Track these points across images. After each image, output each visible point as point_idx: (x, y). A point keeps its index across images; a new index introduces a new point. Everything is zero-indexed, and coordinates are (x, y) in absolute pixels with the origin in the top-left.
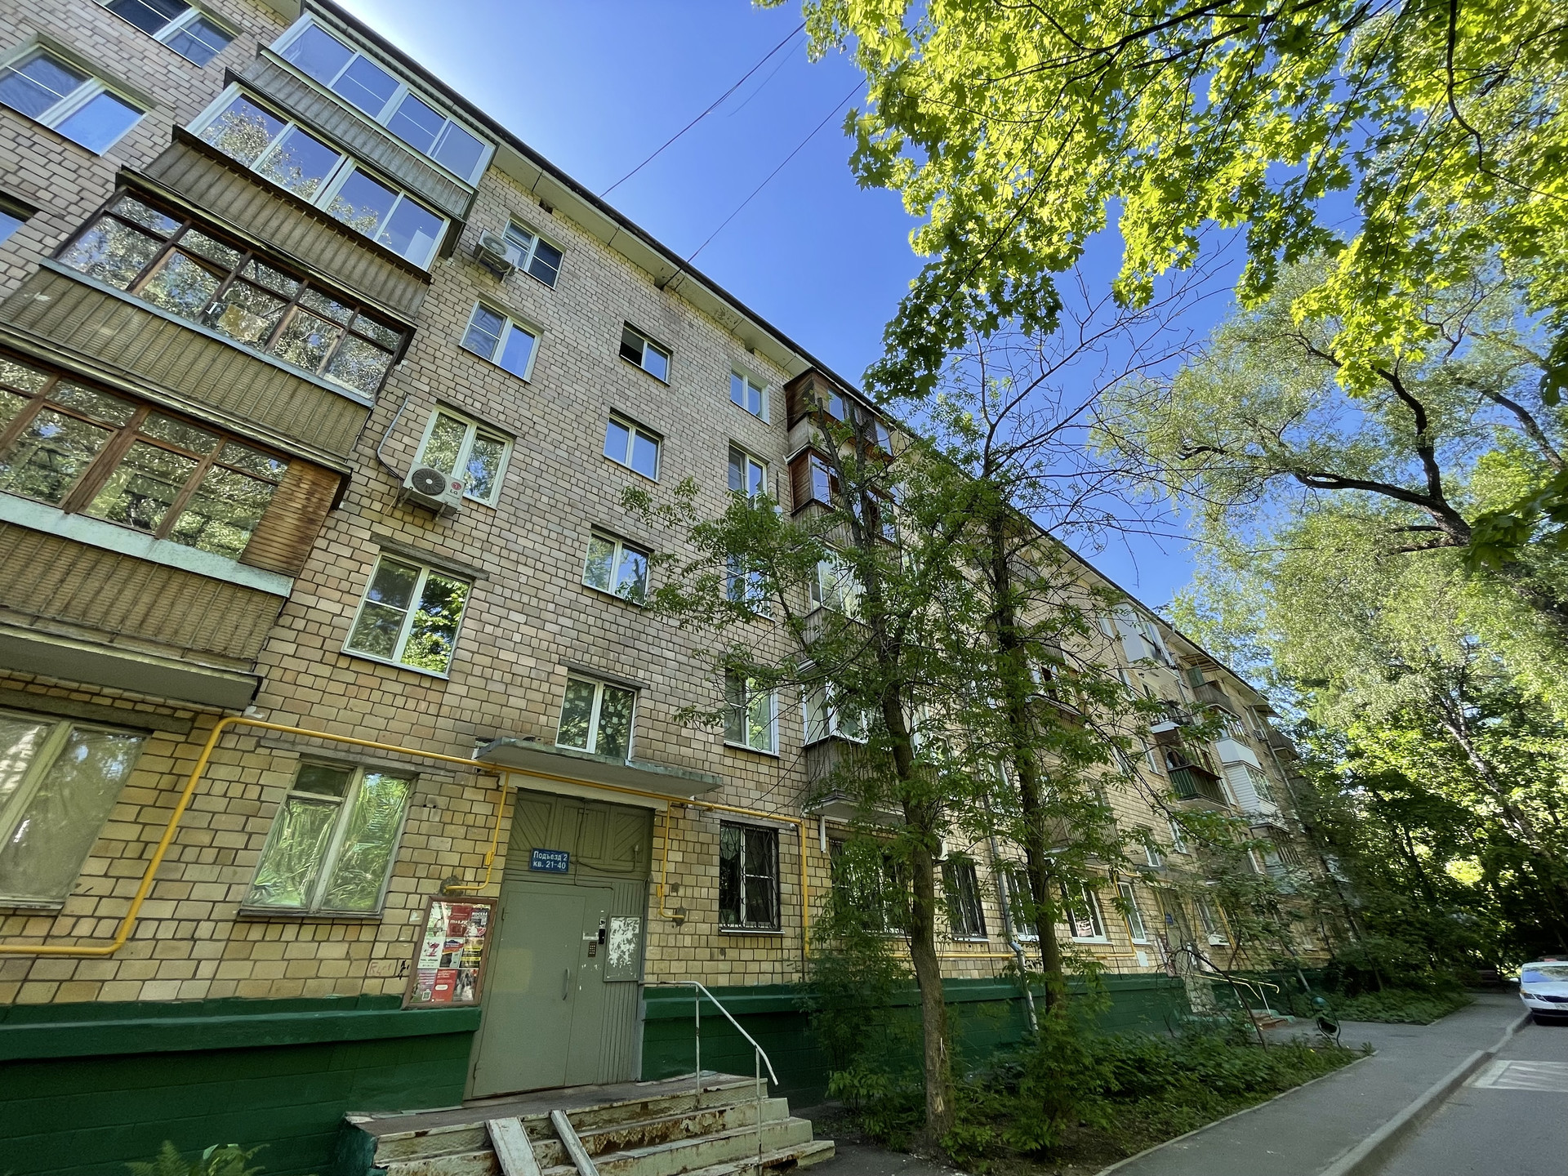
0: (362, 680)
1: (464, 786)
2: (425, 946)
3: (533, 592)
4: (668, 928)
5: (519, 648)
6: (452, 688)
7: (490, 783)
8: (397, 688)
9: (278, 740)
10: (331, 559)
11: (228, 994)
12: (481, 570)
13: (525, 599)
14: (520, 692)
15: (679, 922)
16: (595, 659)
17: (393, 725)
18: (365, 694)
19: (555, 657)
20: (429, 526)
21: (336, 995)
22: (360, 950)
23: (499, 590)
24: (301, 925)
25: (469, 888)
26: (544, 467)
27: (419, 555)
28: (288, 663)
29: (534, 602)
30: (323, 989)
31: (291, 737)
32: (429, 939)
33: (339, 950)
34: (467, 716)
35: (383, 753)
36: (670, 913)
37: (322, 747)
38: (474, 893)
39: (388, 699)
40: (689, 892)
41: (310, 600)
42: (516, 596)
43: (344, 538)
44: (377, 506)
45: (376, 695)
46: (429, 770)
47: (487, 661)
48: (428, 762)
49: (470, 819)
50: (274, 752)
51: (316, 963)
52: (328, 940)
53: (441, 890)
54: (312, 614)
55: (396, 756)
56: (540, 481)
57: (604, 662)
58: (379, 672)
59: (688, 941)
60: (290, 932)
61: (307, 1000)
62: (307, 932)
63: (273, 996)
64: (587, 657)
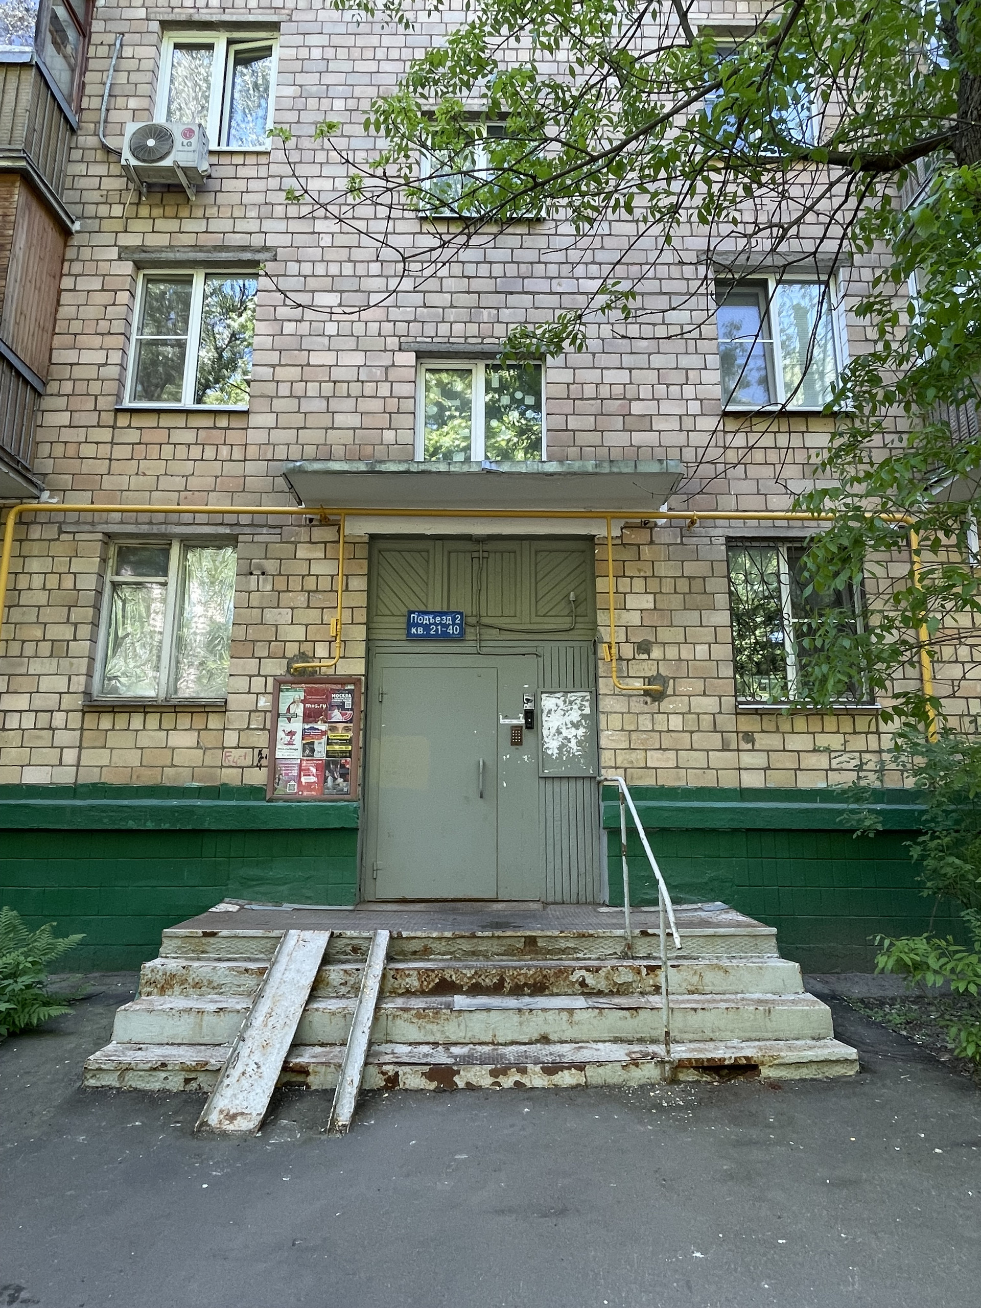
0: (148, 436)
1: (295, 543)
2: (280, 734)
3: (343, 254)
4: (637, 705)
5: (337, 343)
6: (254, 420)
7: (327, 534)
8: (189, 436)
9: (77, 523)
10: (81, 298)
11: (96, 780)
12: (265, 249)
13: (334, 269)
14: (349, 404)
15: (658, 697)
16: (458, 328)
17: (194, 483)
18: (154, 451)
19: (393, 343)
20: (184, 212)
21: (195, 784)
22: (209, 739)
23: (293, 268)
24: (146, 713)
25: (326, 667)
26: (329, 54)
27: (180, 256)
28: (67, 435)
29: (348, 269)
30: (182, 778)
31: (88, 517)
32: (283, 725)
33: (189, 739)
34: (281, 453)
35: (187, 518)
36: (638, 684)
37: (122, 523)
38: (331, 671)
39: (181, 452)
40: (672, 652)
41: (71, 356)
42: (320, 269)
43: (90, 268)
44: (117, 210)
45: (167, 450)
46: (247, 530)
47: (294, 373)
48: (244, 519)
49: (311, 583)
50: (78, 537)
51: (168, 752)
52: (175, 729)
53: (288, 671)
54: (78, 372)
55: (203, 518)
56: (328, 79)
57: (473, 329)
58: (165, 421)
59: (676, 722)
60: (137, 721)
61: (169, 788)
62: (153, 720)
63: (136, 783)
64: (444, 329)
